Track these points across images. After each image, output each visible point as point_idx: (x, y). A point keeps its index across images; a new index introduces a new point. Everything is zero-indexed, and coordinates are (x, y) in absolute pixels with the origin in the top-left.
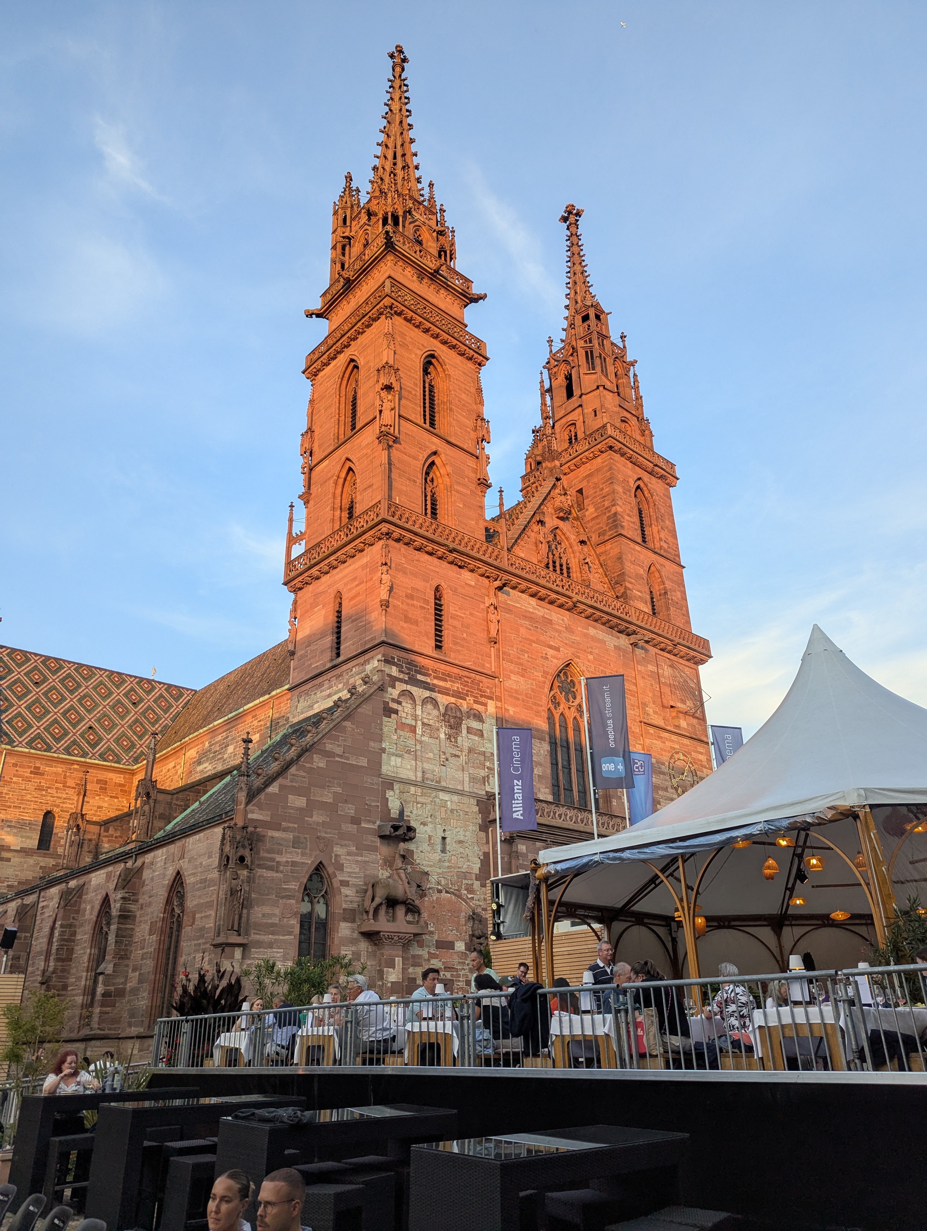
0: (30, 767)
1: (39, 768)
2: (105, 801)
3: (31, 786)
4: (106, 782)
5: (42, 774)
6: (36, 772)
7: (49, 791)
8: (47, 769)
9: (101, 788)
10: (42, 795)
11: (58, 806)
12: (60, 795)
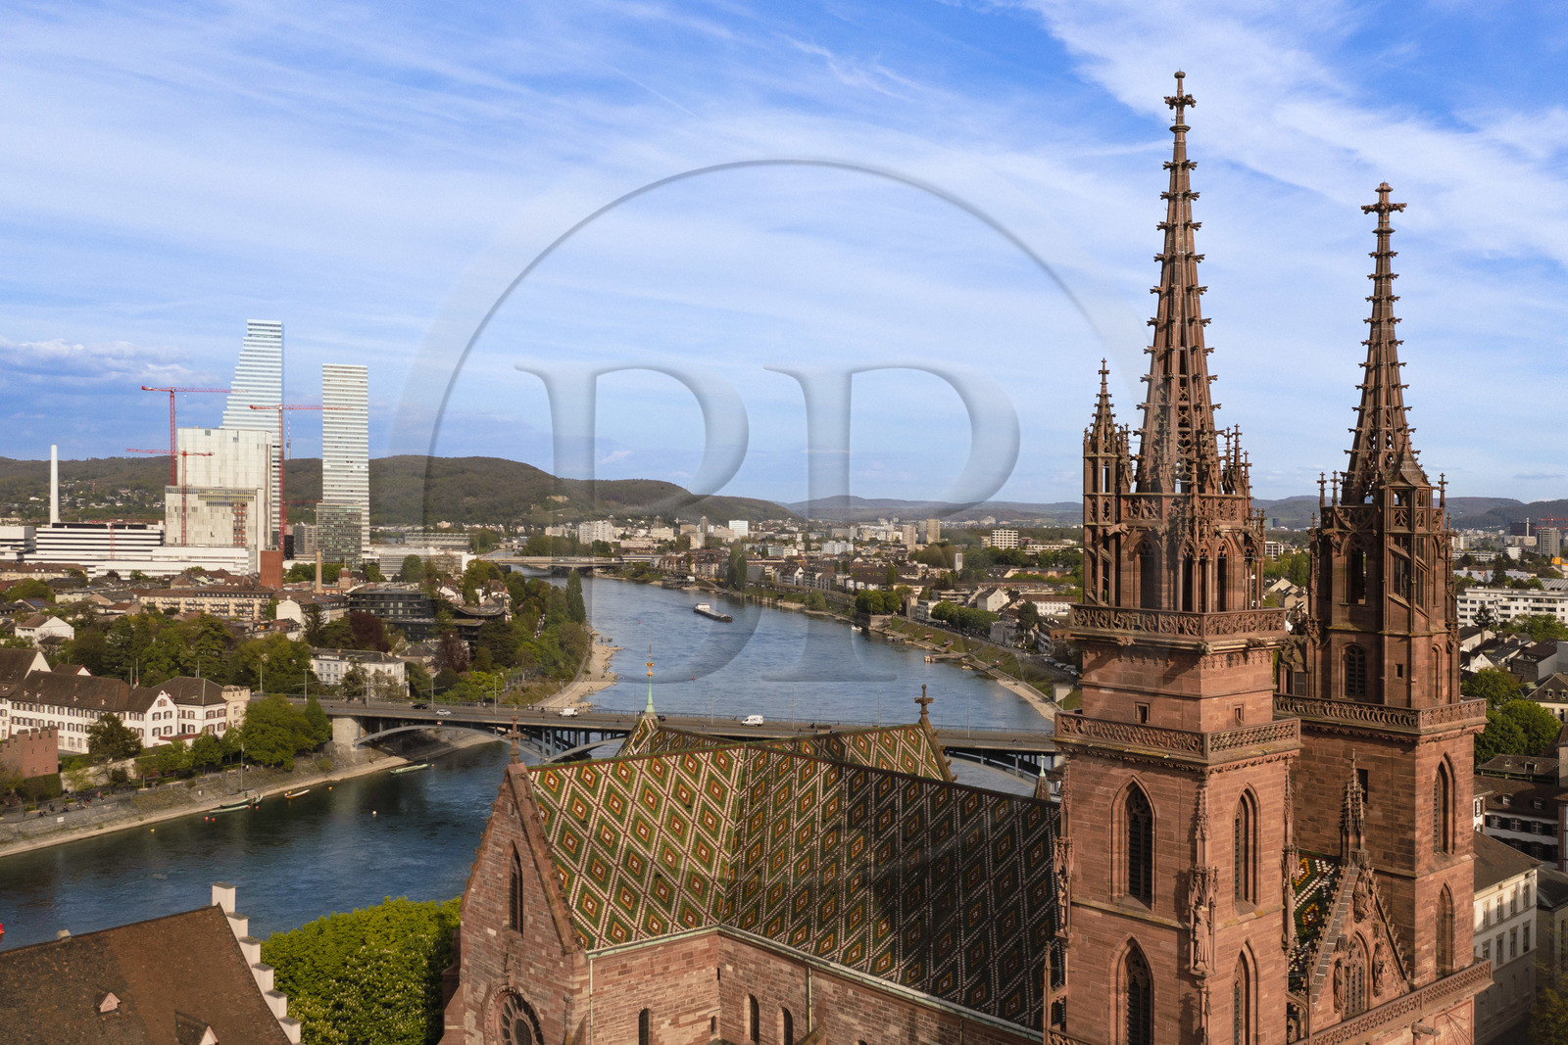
0: (617, 968)
1: (625, 966)
2: (694, 977)
3: (622, 990)
4: (691, 955)
5: (630, 971)
6: (625, 971)
7: (640, 987)
8: (634, 962)
9: (689, 963)
10: (635, 996)
11: (650, 1001)
12: (649, 989)
